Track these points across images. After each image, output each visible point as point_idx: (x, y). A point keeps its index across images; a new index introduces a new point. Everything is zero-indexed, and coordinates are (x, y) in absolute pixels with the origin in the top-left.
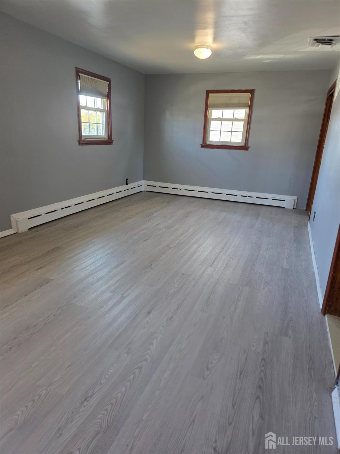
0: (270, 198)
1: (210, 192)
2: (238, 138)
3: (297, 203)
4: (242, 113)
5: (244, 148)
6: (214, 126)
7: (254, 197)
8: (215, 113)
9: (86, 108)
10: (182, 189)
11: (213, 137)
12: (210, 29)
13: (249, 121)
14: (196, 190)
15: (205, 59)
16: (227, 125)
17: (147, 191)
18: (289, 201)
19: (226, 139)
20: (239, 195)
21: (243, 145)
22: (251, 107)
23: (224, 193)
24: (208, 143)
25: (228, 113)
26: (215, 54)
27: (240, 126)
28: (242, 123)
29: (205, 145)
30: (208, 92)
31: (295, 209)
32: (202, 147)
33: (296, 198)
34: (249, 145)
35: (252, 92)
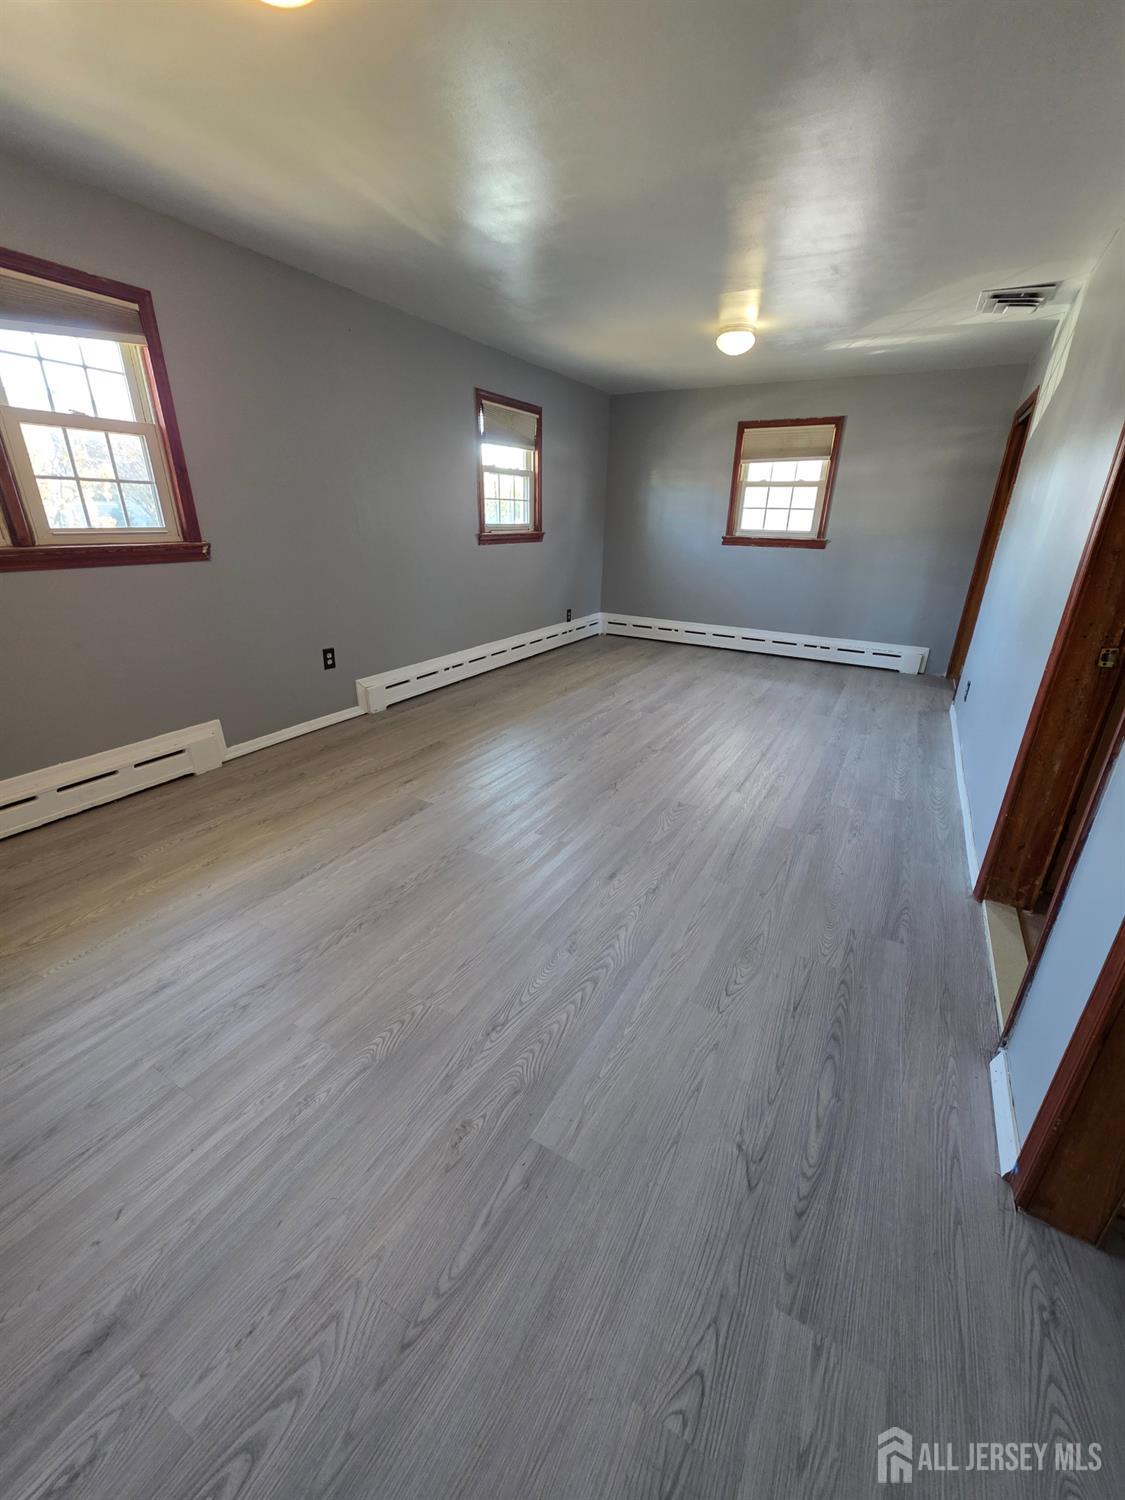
0: (868, 651)
1: (738, 636)
2: (803, 524)
3: (928, 663)
4: (814, 469)
5: (817, 543)
6: (751, 497)
7: (832, 647)
8: (755, 471)
9: (493, 470)
10: (680, 629)
11: (750, 522)
12: (754, 287)
13: (829, 485)
14: (709, 633)
15: (740, 355)
16: (780, 496)
17: (608, 634)
18: (909, 658)
19: (776, 524)
20: (801, 643)
21: (814, 537)
22: (834, 455)
23: (768, 640)
24: (738, 534)
25: (784, 470)
26: (763, 341)
27: (809, 497)
28: (813, 491)
29: (731, 539)
30: (743, 426)
31: (924, 676)
32: (724, 543)
33: (925, 651)
34: (828, 536)
35: (838, 422)
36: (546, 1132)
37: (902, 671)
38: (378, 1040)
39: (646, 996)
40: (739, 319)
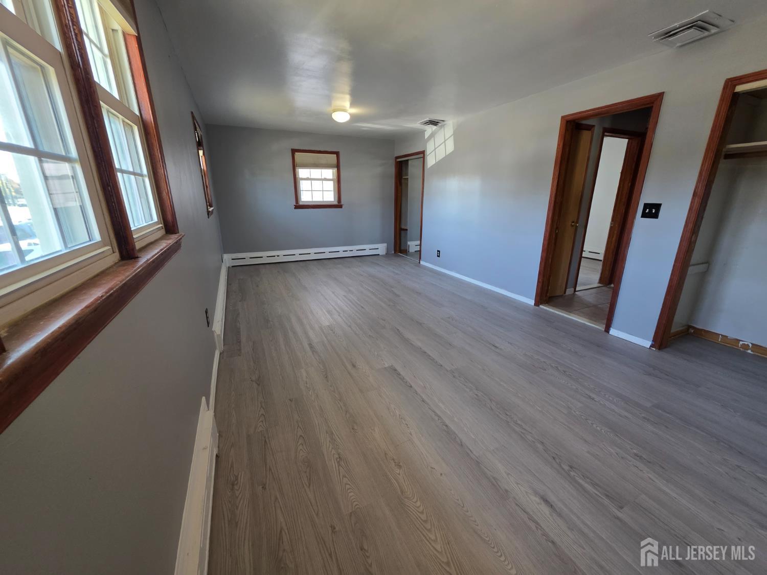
0: (367, 249)
1: (312, 253)
2: (329, 197)
3: (388, 249)
4: (329, 173)
5: (339, 206)
6: (304, 185)
7: (353, 250)
8: (302, 173)
10: (281, 255)
11: (305, 197)
13: (338, 181)
14: (297, 254)
16: (317, 185)
18: (381, 249)
19: (318, 198)
20: (341, 251)
21: (336, 203)
22: (338, 166)
23: (327, 252)
24: (301, 203)
25: (316, 173)
27: (330, 186)
28: (331, 183)
29: (298, 206)
30: (294, 151)
31: (387, 255)
32: (295, 208)
33: (385, 245)
34: (342, 203)
35: (337, 153)
37: (380, 254)
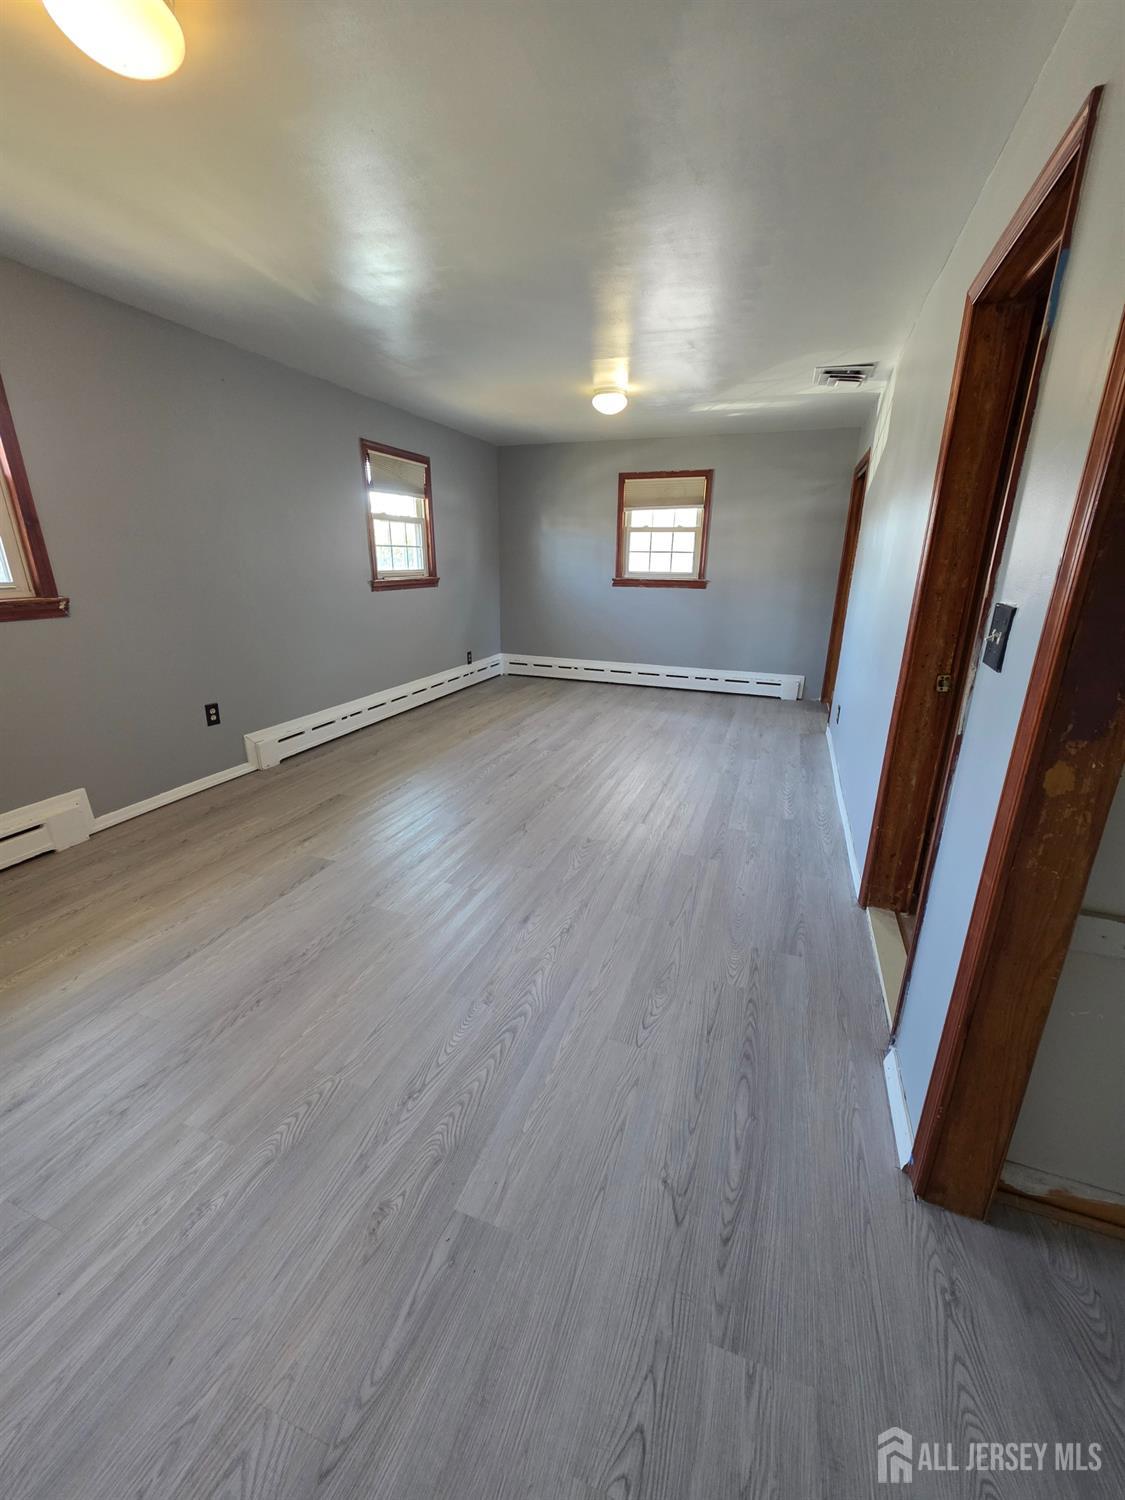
0: (752, 681)
1: (634, 672)
2: (684, 565)
3: (805, 688)
4: (691, 516)
5: (699, 584)
6: (636, 542)
7: (720, 679)
8: (637, 517)
9: (383, 517)
10: (578, 667)
11: (637, 564)
13: (705, 531)
14: (607, 669)
15: (615, 414)
16: (662, 540)
17: (510, 674)
18: (788, 686)
19: (660, 567)
20: (692, 676)
21: (695, 577)
22: (707, 504)
23: (662, 674)
24: (626, 576)
25: (663, 516)
26: (634, 402)
27: (688, 542)
28: (691, 536)
29: (621, 581)
30: (623, 477)
31: (801, 701)
32: (614, 585)
33: (800, 678)
34: (708, 577)
35: (708, 474)
36: (470, 1201)
37: (782, 698)
38: (282, 1128)
39: (566, 1039)
40: (611, 383)
